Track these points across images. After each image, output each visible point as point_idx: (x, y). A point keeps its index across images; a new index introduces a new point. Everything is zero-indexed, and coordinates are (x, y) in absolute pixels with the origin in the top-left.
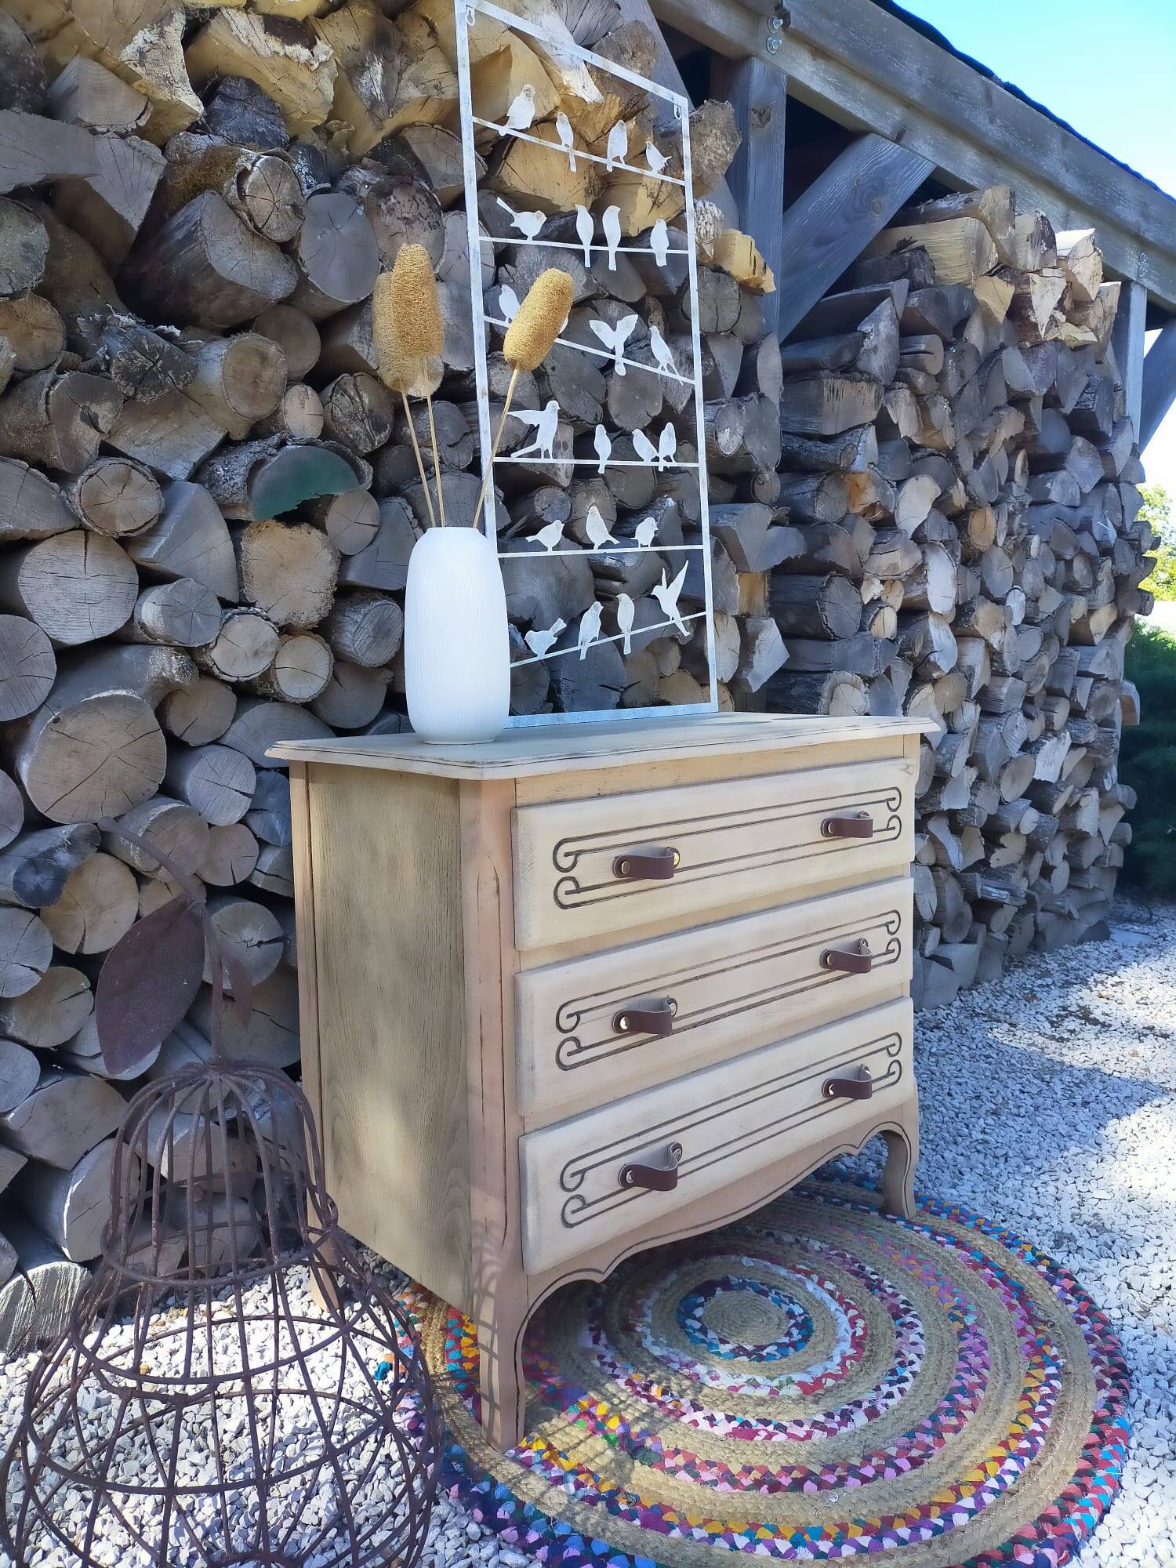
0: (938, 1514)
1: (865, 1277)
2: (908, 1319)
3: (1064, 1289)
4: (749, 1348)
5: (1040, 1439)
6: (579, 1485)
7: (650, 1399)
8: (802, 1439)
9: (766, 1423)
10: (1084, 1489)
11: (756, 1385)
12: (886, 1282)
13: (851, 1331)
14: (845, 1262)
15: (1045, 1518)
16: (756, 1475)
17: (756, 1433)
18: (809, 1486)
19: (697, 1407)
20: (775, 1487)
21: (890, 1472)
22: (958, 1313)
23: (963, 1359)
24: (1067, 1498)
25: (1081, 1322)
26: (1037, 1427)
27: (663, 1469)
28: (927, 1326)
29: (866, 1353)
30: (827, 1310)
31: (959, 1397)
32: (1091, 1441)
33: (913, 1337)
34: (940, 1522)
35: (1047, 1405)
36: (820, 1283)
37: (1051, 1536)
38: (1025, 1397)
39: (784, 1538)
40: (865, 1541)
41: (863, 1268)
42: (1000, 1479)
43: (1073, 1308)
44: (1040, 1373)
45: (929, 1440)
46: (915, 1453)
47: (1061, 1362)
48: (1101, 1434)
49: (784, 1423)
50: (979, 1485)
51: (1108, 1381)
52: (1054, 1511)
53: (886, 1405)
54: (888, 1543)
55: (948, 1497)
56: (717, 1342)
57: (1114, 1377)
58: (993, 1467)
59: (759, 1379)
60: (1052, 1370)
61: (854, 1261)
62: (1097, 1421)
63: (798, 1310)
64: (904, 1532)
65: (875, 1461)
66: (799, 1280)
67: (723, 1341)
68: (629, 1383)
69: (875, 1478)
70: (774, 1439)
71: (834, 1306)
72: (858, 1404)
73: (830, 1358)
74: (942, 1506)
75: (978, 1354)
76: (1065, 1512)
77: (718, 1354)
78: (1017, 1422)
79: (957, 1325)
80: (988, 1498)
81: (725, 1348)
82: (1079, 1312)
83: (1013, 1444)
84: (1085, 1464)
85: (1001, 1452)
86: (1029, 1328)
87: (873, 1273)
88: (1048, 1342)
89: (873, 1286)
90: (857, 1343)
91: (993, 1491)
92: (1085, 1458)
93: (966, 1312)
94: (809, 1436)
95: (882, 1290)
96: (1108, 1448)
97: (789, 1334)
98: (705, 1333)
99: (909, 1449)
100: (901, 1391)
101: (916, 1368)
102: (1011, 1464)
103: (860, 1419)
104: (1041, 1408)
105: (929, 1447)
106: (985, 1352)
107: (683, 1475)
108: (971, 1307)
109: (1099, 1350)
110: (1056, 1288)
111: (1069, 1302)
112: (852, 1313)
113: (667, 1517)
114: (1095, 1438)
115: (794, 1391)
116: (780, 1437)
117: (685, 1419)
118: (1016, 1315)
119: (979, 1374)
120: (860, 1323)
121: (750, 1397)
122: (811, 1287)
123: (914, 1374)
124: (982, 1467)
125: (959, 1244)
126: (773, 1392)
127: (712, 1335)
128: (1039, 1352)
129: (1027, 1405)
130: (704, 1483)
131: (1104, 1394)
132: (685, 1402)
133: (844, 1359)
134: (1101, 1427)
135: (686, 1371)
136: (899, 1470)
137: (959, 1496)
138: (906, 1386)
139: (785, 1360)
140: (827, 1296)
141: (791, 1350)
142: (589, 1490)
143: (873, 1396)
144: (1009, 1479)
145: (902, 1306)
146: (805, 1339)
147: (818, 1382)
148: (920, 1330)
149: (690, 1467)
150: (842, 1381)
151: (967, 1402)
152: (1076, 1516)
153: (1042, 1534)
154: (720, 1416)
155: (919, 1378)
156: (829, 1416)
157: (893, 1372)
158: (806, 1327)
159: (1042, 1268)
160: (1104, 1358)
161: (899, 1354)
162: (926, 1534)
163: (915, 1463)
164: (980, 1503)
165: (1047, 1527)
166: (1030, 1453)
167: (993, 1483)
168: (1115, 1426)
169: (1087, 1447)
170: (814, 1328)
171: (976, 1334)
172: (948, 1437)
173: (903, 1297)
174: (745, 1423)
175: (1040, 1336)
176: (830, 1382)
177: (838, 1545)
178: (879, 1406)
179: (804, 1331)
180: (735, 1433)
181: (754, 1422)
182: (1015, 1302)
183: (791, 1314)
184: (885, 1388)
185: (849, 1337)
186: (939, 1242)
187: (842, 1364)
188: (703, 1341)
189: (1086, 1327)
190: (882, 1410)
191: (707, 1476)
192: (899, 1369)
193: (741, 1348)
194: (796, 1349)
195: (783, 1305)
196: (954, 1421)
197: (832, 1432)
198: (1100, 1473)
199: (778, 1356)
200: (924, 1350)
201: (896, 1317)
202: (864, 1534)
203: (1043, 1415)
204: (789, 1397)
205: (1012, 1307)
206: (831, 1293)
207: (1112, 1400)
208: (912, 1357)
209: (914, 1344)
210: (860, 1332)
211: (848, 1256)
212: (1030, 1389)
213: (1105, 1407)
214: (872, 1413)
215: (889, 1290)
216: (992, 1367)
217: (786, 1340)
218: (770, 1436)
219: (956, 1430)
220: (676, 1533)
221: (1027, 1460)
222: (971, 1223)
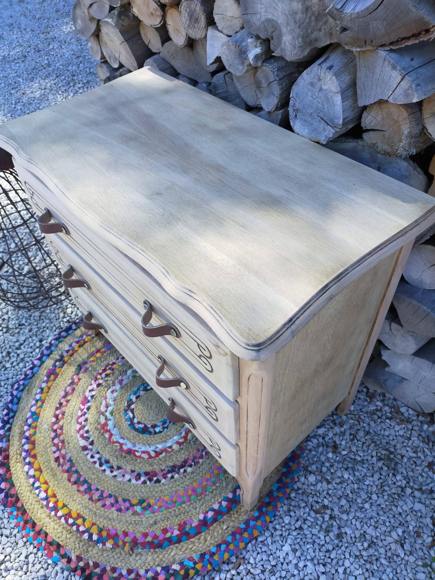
0: (31, 461)
1: (182, 466)
2: (143, 479)
3: (157, 574)
4: (133, 406)
5: (53, 513)
6: (67, 351)
7: (104, 370)
8: (77, 420)
9: (88, 409)
10: (26, 522)
11: (107, 407)
12: (176, 476)
13: (140, 450)
14: (195, 458)
15: (18, 500)
16: (64, 403)
17: (84, 404)
18: (54, 420)
19: (99, 385)
20: (57, 409)
21: (54, 449)
22: (145, 504)
23: (110, 496)
24: (24, 512)
25: (130, 572)
26: (60, 514)
27: (73, 375)
28: (136, 486)
29: (124, 454)
30: (158, 443)
31: (86, 486)
32: (48, 537)
33: (128, 477)
34: (27, 460)
35: (72, 525)
36: (177, 443)
37: (10, 499)
38: (79, 516)
39: (36, 409)
40: (27, 434)
41: (191, 466)
42: (38, 488)
43: (142, 572)
44: (94, 530)
45: (66, 467)
46: (61, 460)
47: (100, 545)
48: (51, 544)
49: (87, 416)
50: (38, 479)
51: (81, 564)
52: (19, 505)
53: (87, 454)
54: (24, 441)
55: (36, 466)
56: (138, 394)
57: (83, 570)
58: (44, 487)
59: (110, 409)
60: (95, 537)
61: (196, 463)
62: (59, 546)
63: (157, 430)
64: (26, 447)
65: (60, 444)
66: (181, 433)
67: (137, 398)
68: (114, 363)
69: (53, 443)
70: (80, 411)
71: (160, 447)
72: (92, 443)
73: (123, 438)
74: (33, 463)
75: (112, 505)
76: (18, 509)
77: (130, 395)
78: (64, 506)
79: (135, 501)
80: (32, 480)
81: (134, 398)
82: (138, 574)
83: (53, 500)
84: (37, 529)
85: (50, 493)
86: (127, 539)
87: (185, 471)
88: (116, 545)
89: (174, 469)
90: (130, 452)
91: (34, 483)
92: (41, 530)
93: (144, 509)
94: (78, 423)
95: (169, 472)
96: (44, 543)
97: (139, 423)
98: (143, 390)
99: (64, 459)
100: (95, 463)
101: (108, 472)
102: (43, 495)
103: (83, 443)
104: (71, 521)
105: (62, 466)
106: (113, 509)
107: (70, 381)
108: (148, 512)
109: (104, 570)
110: (159, 569)
111: (147, 571)
112: (153, 454)
113: (52, 377)
114: (49, 540)
115: (102, 420)
116: (80, 413)
117: (93, 382)
118: (139, 536)
119: (99, 500)
120: (145, 456)
121: (101, 404)
122: (176, 438)
123: (104, 470)
124: (46, 483)
125: (204, 524)
126: (102, 413)
127: (142, 393)
128: (109, 537)
129: (74, 515)
130: (66, 388)
131: (74, 558)
132: (101, 381)
133: (121, 445)
134: (55, 546)
135: (116, 381)
136: (55, 452)
137: (35, 470)
138: (97, 465)
139: (124, 420)
140: (169, 444)
141: (129, 423)
142: (65, 354)
143: (94, 450)
144: (37, 491)
145: (155, 479)
146: (136, 430)
147: (109, 431)
148: (134, 481)
149: (73, 383)
150: (107, 441)
151: (82, 488)
152: (15, 513)
153: (12, 496)
154: (93, 393)
155: (101, 472)
156: (87, 432)
157: (107, 462)
158: (145, 430)
159: (176, 567)
160: (98, 570)
161: (119, 468)
162: (24, 454)
163: (57, 460)
164: (31, 477)
165: (14, 499)
166: (47, 506)
167: (37, 484)
168: (55, 554)
169: (46, 534)
170: (144, 435)
171: (128, 509)
172: (66, 475)
173: (163, 481)
174: (89, 402)
175: (120, 543)
176: (107, 435)
177: (30, 426)
178: (87, 452)
179: (140, 430)
180: (86, 398)
181: (89, 404)
182: (149, 539)
183: (154, 426)
184: (97, 456)
185: (136, 449)
186: (207, 512)
187: (118, 442)
188: (138, 389)
189: (124, 572)
190: (86, 452)
191: (69, 389)
192: (108, 465)
193: (133, 403)
194: (129, 425)
195: (162, 423)
196: (73, 479)
197: (78, 431)
198: (32, 534)
199: (126, 417)
200: (120, 479)
201: (146, 474)
202: (30, 434)
203: (66, 520)
204: (99, 418)
205: (145, 535)
206: (170, 447)
207: (69, 561)
208: (115, 473)
209: (124, 476)
210: (137, 454)
211: (201, 461)
212: (84, 520)
213: (66, 554)
214: (85, 448)
215: (169, 475)
216: (102, 509)
217: (135, 421)
218: (82, 410)
219: (69, 480)
220: (45, 378)
221: (45, 503)
222: (229, 539)
